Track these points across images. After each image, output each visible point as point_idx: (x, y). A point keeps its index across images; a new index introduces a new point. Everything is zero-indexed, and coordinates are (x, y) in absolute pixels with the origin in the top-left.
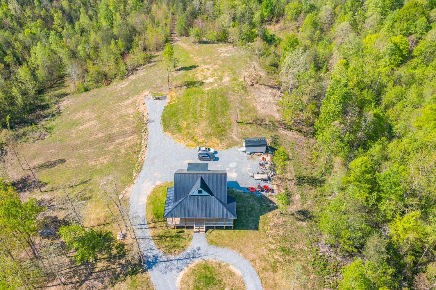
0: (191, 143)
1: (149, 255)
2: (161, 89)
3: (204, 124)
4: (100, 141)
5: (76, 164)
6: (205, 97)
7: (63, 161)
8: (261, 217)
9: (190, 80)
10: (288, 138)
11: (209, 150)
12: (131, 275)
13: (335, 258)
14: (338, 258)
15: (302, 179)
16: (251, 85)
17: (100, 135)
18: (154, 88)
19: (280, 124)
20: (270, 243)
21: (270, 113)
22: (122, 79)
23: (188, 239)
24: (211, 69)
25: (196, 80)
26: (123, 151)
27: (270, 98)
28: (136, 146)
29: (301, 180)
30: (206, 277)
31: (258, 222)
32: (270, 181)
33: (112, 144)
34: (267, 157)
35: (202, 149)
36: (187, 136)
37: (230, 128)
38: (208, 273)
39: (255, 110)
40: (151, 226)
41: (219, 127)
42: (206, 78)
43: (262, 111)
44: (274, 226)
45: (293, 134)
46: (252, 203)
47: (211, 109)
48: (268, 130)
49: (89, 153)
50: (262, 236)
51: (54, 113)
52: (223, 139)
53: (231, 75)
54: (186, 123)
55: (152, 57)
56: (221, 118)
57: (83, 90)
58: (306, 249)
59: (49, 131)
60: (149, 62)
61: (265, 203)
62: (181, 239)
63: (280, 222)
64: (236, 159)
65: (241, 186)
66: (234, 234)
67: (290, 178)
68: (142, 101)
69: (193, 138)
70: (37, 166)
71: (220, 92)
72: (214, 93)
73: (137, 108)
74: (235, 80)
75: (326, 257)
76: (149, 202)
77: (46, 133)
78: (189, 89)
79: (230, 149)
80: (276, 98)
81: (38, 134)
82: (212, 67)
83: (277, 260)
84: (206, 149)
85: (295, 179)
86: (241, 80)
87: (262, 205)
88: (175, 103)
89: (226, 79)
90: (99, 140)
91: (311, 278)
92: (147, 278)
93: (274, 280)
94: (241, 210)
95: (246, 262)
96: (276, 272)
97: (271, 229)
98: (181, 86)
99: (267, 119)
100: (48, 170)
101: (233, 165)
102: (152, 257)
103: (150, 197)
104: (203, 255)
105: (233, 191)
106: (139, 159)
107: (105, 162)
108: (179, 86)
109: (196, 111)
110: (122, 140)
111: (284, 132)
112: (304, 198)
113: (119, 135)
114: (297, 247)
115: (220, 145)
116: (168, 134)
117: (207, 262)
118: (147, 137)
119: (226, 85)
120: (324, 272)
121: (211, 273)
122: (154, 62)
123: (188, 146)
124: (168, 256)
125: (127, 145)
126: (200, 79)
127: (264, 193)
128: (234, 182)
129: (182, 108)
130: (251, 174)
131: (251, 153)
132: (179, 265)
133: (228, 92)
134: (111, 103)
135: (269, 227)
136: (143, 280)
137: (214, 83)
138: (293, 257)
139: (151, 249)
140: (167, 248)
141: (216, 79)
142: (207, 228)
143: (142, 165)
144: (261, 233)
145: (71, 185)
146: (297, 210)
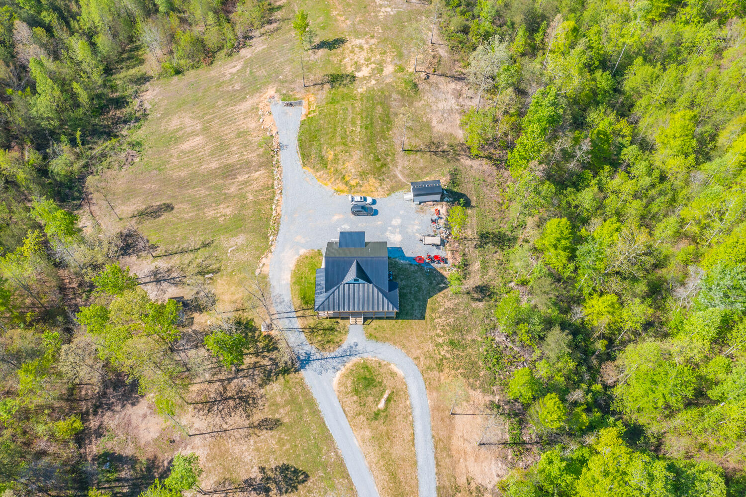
0: (342, 186)
1: (301, 351)
2: (292, 86)
3: (357, 154)
4: (216, 177)
5: (190, 215)
6: (358, 104)
7: (169, 208)
8: (429, 300)
9: (335, 72)
10: (473, 173)
11: (365, 199)
12: (284, 374)
13: (512, 349)
14: (516, 349)
15: (486, 238)
16: (425, 79)
17: (214, 165)
18: (282, 82)
19: (463, 150)
20: (438, 336)
21: (450, 130)
22: (230, 55)
23: (344, 332)
24: (366, 46)
25: (343, 73)
26: (250, 197)
27: (452, 102)
28: (267, 188)
29: (484, 238)
30: (365, 378)
31: (425, 308)
32: (444, 245)
33: (233, 183)
34: (442, 207)
35: (355, 200)
36: (334, 174)
37: (393, 160)
38: (367, 374)
39: (428, 126)
40: (300, 314)
41: (379, 160)
42: (358, 69)
43: (439, 128)
44: (443, 312)
45: (481, 165)
46: (419, 280)
47: (366, 128)
48: (446, 161)
49: (204, 196)
50: (429, 327)
51: (138, 115)
52: (384, 180)
53: (396, 61)
54: (332, 153)
55: (273, 9)
56: (382, 143)
57: (173, 73)
58: (479, 339)
59: (137, 149)
60: (270, 22)
61: (435, 279)
62: (336, 333)
63: (452, 306)
64: (401, 212)
65: (407, 255)
66: (397, 325)
67: (471, 237)
68: (267, 108)
69: (343, 178)
70: (136, 213)
71: (380, 97)
72: (370, 97)
73: (261, 120)
74: (402, 69)
75: (501, 348)
76: (294, 280)
77: (134, 153)
78: (334, 91)
79: (393, 195)
80: (461, 100)
81: (123, 155)
82: (367, 43)
83: (445, 357)
84: (361, 198)
85: (476, 236)
86: (411, 70)
87: (431, 283)
88: (315, 116)
89: (389, 69)
90: (213, 174)
91: (481, 375)
92: (301, 379)
93: (439, 381)
94: (405, 291)
95: (409, 359)
96: (442, 371)
97: (440, 317)
98: (322, 84)
99: (446, 142)
100: (152, 220)
101: (397, 222)
102: (303, 354)
103: (294, 274)
104: (361, 352)
105: (396, 263)
106: (274, 212)
107: (228, 214)
108: (320, 82)
109: (346, 131)
110: (247, 176)
111: (469, 162)
112: (485, 267)
113: (241, 168)
114: (469, 338)
115: (379, 189)
116: (309, 170)
117: (365, 361)
118: (280, 175)
119: (388, 81)
120: (497, 368)
121: (371, 373)
122: (276, 21)
123: (337, 191)
124: (322, 353)
125: (255, 186)
126: (349, 70)
127: (434, 265)
128: (398, 248)
129: (326, 126)
130: (419, 236)
131: (420, 203)
132: (335, 364)
133: (390, 96)
134: (220, 103)
135: (437, 315)
136: (297, 380)
137: (370, 77)
138: (463, 352)
139: (302, 345)
140: (320, 343)
141: (373, 70)
142: (365, 319)
143: (279, 223)
144: (428, 322)
145: (190, 248)
146: (474, 286)
